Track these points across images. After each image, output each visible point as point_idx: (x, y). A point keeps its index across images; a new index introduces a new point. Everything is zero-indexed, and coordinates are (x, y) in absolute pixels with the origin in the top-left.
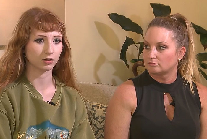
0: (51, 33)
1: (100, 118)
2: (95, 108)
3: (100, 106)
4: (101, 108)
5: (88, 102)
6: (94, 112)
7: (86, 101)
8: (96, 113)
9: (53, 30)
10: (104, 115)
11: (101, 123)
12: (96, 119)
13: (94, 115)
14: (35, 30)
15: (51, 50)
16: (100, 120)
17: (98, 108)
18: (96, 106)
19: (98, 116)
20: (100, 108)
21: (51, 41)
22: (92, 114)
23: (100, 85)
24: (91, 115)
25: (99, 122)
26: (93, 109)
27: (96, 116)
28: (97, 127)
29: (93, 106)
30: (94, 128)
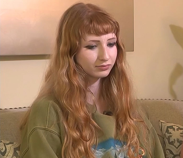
0: (105, 36)
1: (176, 142)
2: (171, 130)
3: (176, 128)
4: (178, 130)
5: (161, 123)
6: (169, 135)
7: (159, 121)
8: (171, 136)
9: (107, 32)
10: (181, 139)
11: (177, 148)
12: (172, 143)
13: (169, 139)
14: (86, 35)
15: (107, 57)
16: (177, 144)
17: (174, 129)
18: (171, 127)
19: (174, 139)
20: (176, 130)
21: (105, 45)
22: (167, 137)
23: (176, 102)
24: (165, 138)
25: (175, 146)
26: (167, 131)
27: (172, 140)
28: (172, 153)
29: (168, 127)
30: (169, 153)
